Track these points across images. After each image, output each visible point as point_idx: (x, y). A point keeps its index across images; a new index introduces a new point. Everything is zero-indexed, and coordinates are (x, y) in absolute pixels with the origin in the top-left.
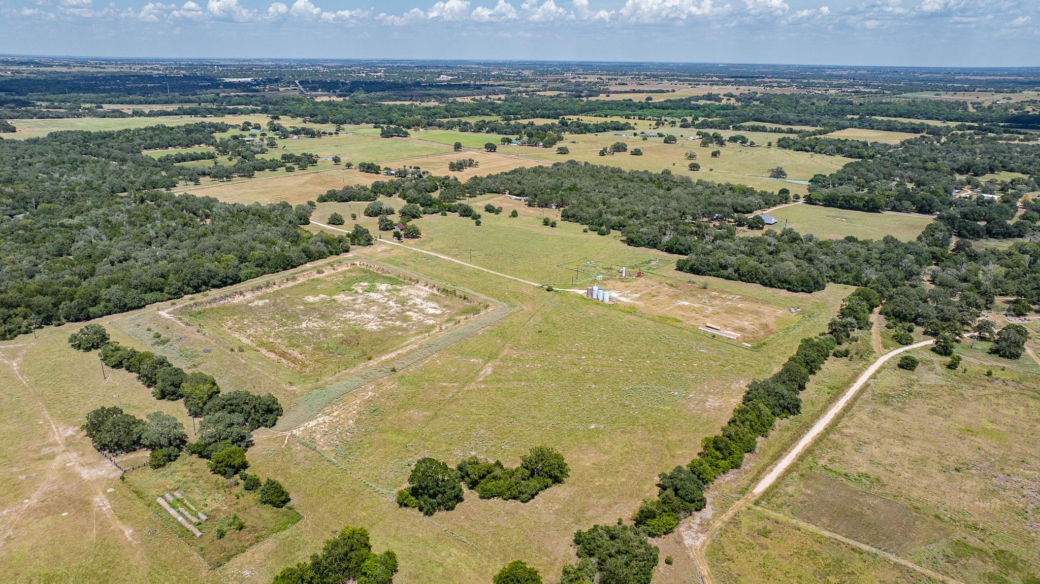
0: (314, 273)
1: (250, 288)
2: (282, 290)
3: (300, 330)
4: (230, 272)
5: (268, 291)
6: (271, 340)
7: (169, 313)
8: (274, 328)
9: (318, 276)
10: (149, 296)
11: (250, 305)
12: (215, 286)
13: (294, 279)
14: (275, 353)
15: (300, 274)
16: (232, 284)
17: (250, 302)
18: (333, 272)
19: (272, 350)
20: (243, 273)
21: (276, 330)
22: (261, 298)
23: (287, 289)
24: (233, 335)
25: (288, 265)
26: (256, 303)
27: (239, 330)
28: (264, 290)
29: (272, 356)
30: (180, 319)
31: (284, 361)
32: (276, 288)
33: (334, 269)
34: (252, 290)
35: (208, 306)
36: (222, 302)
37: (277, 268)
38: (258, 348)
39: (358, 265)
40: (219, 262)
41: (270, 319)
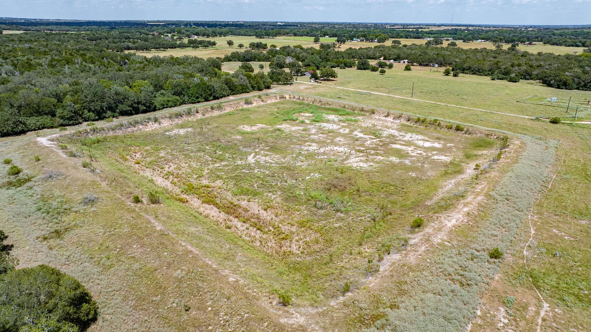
0: (242, 103)
1: (168, 115)
2: (207, 118)
3: (249, 167)
4: (142, 97)
5: (190, 119)
6: (205, 182)
7: (52, 140)
8: (206, 163)
9: (246, 106)
10: (32, 121)
11: (167, 133)
12: (124, 113)
13: (220, 108)
14: (216, 205)
15: (226, 104)
16: (145, 112)
17: (168, 131)
18: (262, 103)
19: (210, 200)
20: (159, 100)
21: (211, 167)
22: (182, 127)
23: (212, 118)
24: (141, 173)
25: (210, 95)
26: (175, 131)
27: (151, 165)
28: (185, 118)
29: (212, 212)
30: (64, 148)
31: (236, 222)
32: (199, 116)
33: (263, 101)
34: (170, 118)
35: (111, 133)
36: (129, 130)
37: (197, 98)
38: (184, 196)
39: (288, 98)
40: (130, 87)
41: (199, 151)
